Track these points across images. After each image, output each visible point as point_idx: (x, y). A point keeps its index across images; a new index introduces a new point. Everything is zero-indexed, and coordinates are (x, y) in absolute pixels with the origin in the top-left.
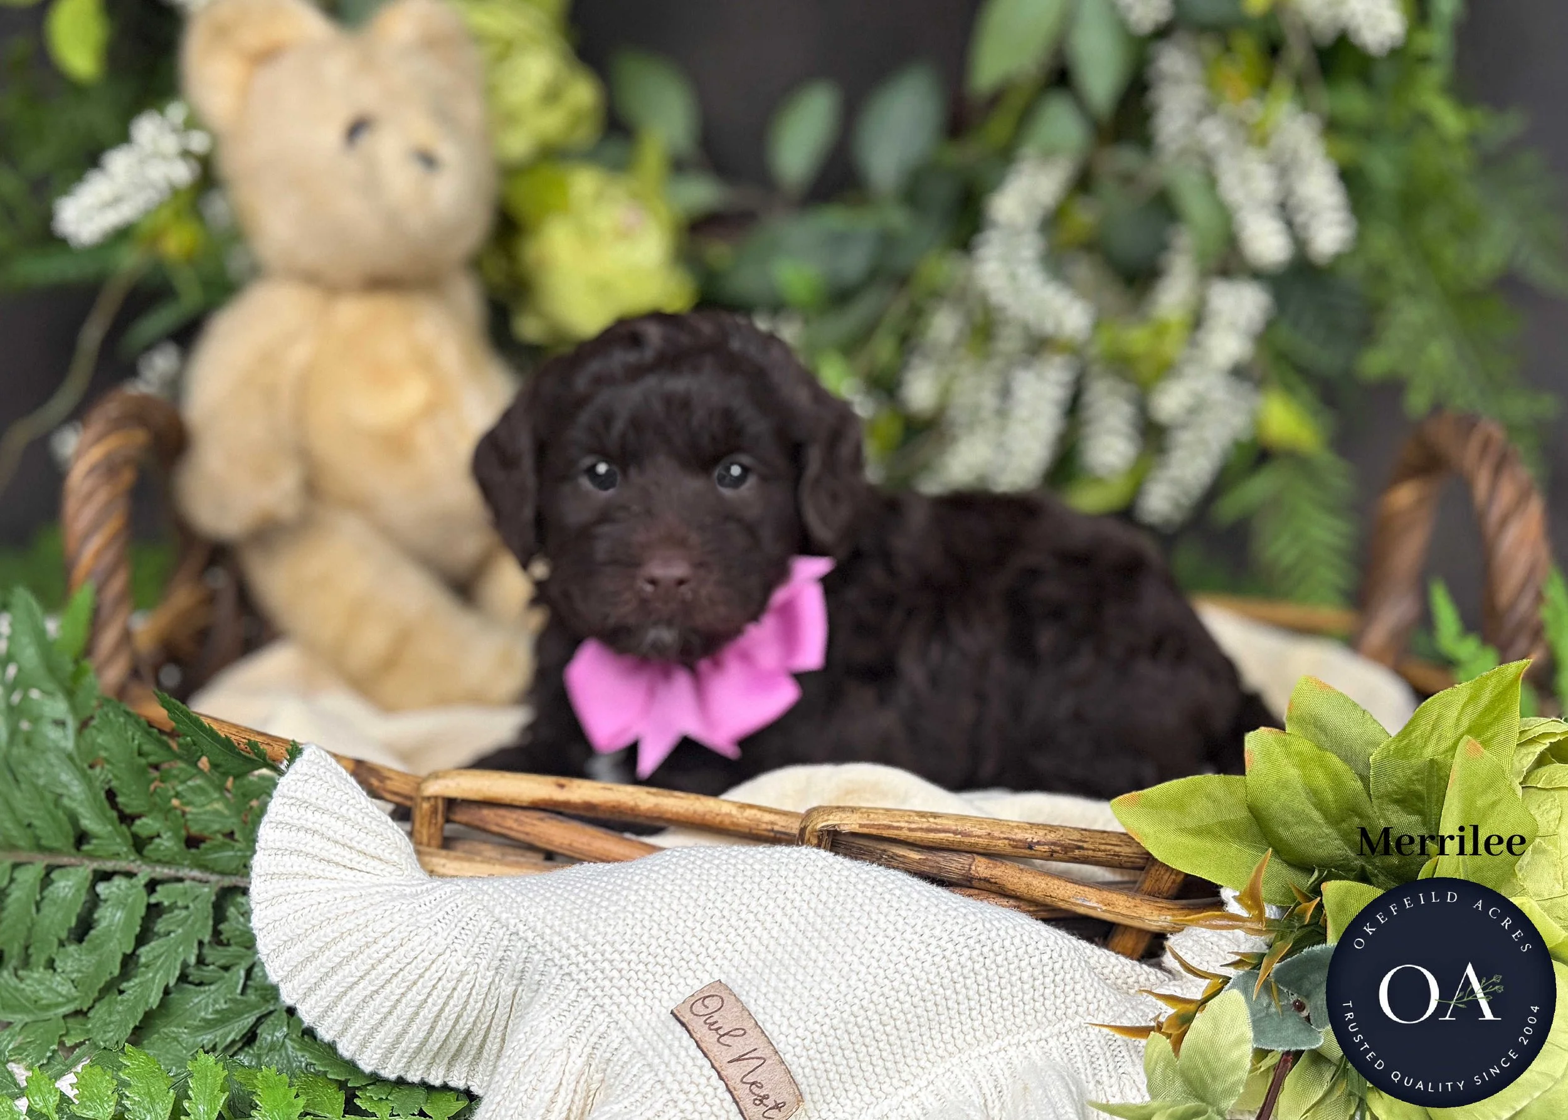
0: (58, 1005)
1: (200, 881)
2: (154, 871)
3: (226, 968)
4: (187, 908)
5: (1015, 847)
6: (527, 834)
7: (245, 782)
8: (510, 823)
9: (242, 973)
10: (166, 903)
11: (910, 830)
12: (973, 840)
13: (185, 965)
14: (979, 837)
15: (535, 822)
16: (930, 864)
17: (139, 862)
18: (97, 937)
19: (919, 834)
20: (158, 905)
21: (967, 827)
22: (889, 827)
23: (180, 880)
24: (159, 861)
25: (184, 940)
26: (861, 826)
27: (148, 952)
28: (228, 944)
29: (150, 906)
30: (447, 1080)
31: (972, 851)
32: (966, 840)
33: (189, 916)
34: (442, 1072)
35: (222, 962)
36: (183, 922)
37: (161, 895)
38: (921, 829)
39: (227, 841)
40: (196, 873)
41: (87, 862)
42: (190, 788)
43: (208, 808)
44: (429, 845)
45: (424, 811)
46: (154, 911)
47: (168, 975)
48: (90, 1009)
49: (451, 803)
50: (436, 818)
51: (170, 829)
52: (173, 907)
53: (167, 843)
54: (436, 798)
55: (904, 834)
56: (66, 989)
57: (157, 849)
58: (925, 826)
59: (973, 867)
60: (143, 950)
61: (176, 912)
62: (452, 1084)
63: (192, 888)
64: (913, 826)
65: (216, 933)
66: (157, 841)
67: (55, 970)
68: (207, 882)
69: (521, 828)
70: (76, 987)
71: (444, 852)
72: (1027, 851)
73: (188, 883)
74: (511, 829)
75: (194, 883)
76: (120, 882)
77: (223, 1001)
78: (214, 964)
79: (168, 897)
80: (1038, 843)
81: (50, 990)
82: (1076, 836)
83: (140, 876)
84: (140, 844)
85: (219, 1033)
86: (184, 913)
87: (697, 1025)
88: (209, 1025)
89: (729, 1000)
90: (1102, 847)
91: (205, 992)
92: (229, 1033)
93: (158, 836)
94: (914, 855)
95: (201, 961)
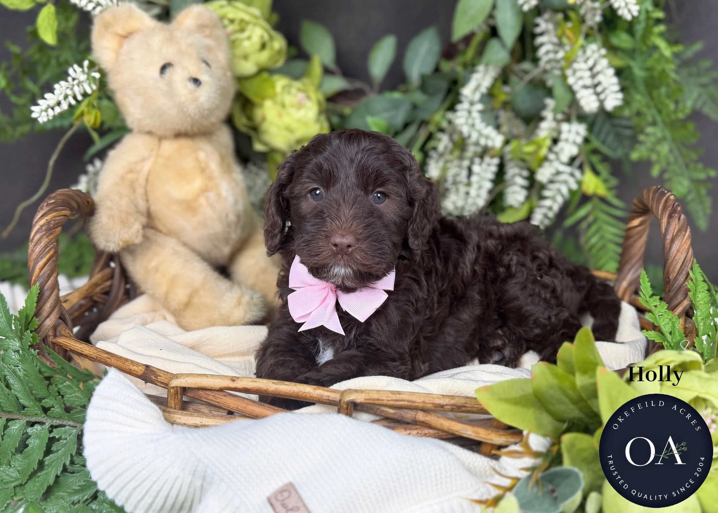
0: (12, 482)
1: (73, 426)
2: (52, 422)
4: (66, 439)
5: (435, 407)
6: (218, 402)
7: (88, 384)
8: (211, 397)
10: (57, 437)
11: (388, 401)
12: (417, 404)
13: (64, 465)
14: (419, 403)
15: (221, 397)
16: (399, 415)
17: (46, 418)
18: (27, 452)
19: (392, 402)
20: (54, 438)
21: (413, 398)
22: (378, 400)
23: (64, 426)
24: (54, 417)
25: (64, 454)
26: (365, 399)
27: (49, 459)
29: (50, 439)
31: (417, 409)
32: (414, 404)
33: (67, 443)
36: (64, 446)
37: (56, 434)
38: (393, 400)
39: (82, 409)
40: (71, 423)
41: (24, 418)
42: (65, 386)
43: (73, 395)
44: (175, 409)
45: (171, 393)
46: (52, 441)
47: (57, 470)
48: (25, 483)
49: (184, 390)
50: (177, 396)
51: (57, 404)
52: (60, 439)
53: (57, 410)
54: (177, 387)
55: (385, 402)
56: (15, 474)
57: (53, 412)
58: (394, 398)
59: (417, 416)
60: (47, 458)
61: (61, 441)
63: (69, 430)
64: (388, 399)
65: (79, 450)
66: (52, 409)
67: (10, 466)
68: (76, 427)
69: (215, 399)
70: (19, 474)
71: (181, 412)
72: (441, 409)
73: (67, 427)
74: (212, 400)
75: (70, 428)
76: (38, 427)
77: (82, 481)
78: (78, 464)
79: (58, 434)
80: (446, 405)
81: (8, 475)
82: (463, 401)
83: (47, 424)
84: (46, 410)
85: (81, 495)
86: (65, 441)
87: (277, 505)
88: (76, 492)
89: (293, 493)
90: (475, 406)
91: (75, 476)
92: (85, 495)
93: (53, 407)
94: (392, 411)
95: (72, 463)
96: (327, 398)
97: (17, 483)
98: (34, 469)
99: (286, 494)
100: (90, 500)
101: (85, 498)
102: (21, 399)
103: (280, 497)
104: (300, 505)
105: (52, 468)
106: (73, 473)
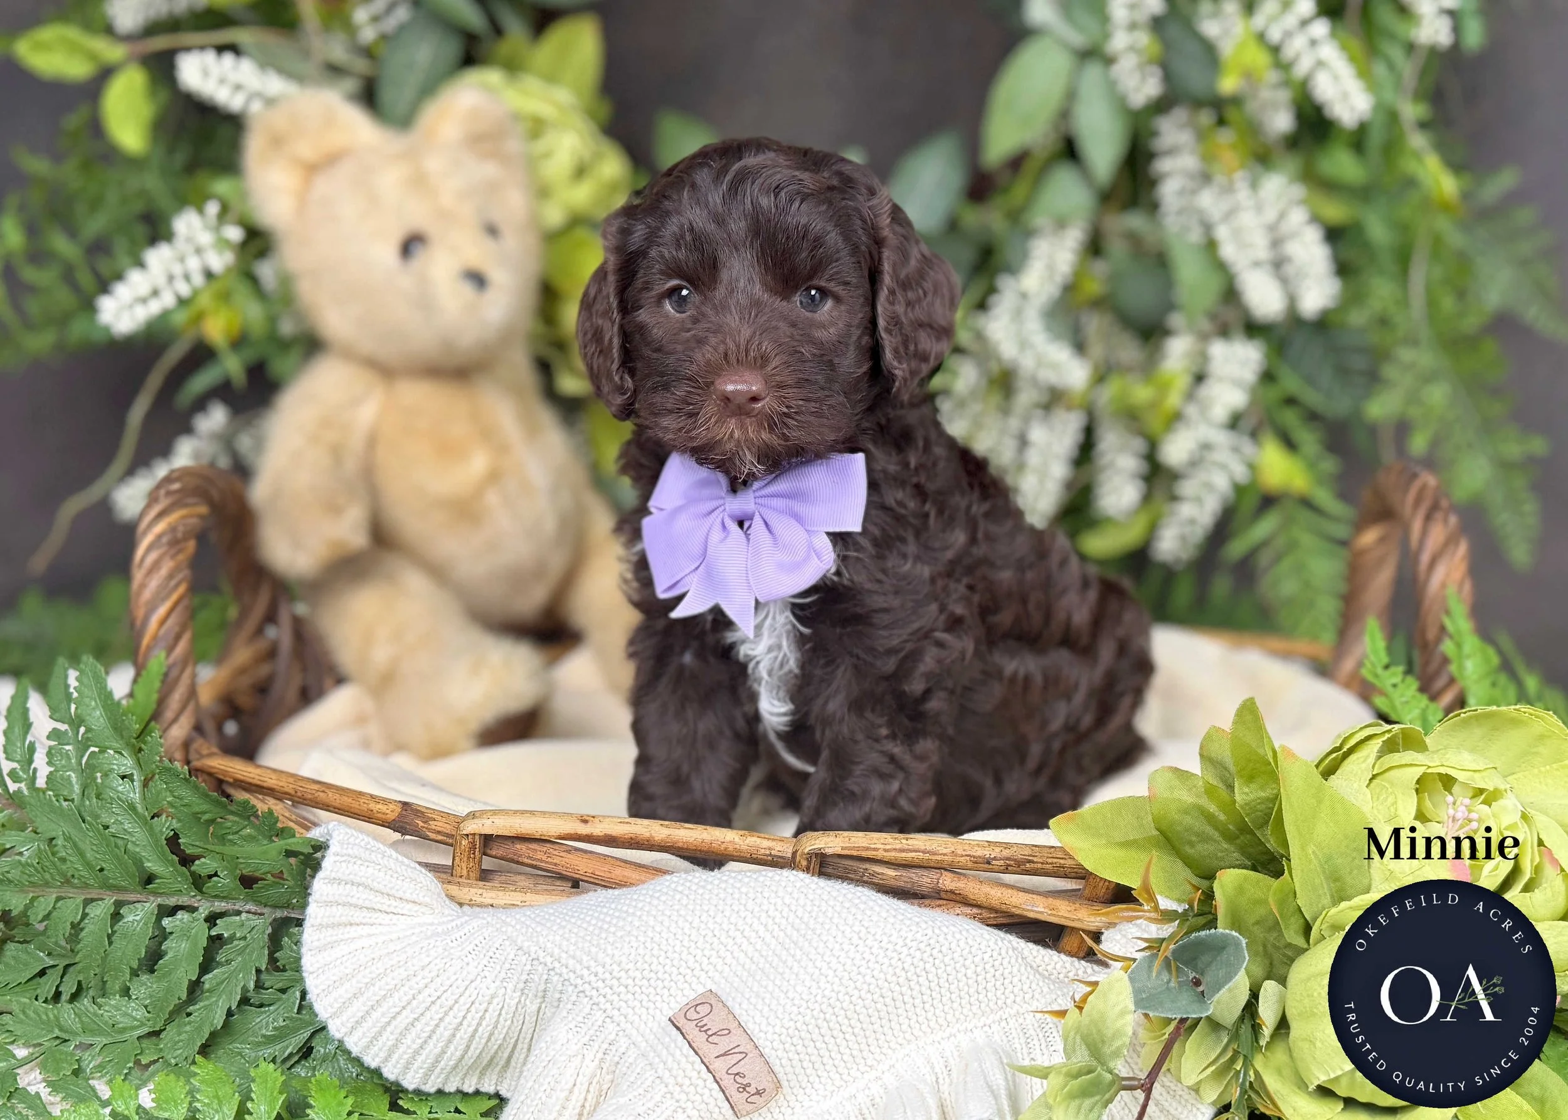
0: (133, 1028)
1: (256, 914)
2: (214, 906)
3: (283, 991)
4: (245, 938)
5: (976, 863)
6: (555, 864)
8: (540, 855)
9: (296, 998)
10: (227, 935)
11: (886, 850)
12: (939, 858)
13: (244, 992)
14: (945, 855)
15: (562, 854)
16: (905, 879)
17: (199, 898)
18: (166, 966)
19: (893, 854)
20: (219, 937)
21: (934, 847)
22: (867, 849)
23: (237, 913)
24: (217, 897)
25: (243, 968)
26: (843, 848)
27: (211, 979)
28: (284, 970)
29: (211, 939)
30: (478, 1087)
31: (940, 867)
32: (934, 858)
33: (247, 946)
34: (474, 1080)
35: (279, 985)
36: (241, 952)
37: (222, 928)
38: (895, 850)
40: (252, 907)
41: (153, 899)
44: (467, 879)
45: (463, 848)
46: (216, 942)
47: (230, 1000)
48: (162, 1030)
50: (474, 853)
51: (226, 869)
52: (232, 938)
53: (224, 880)
54: (474, 835)
55: (880, 855)
56: (140, 1014)
57: (214, 886)
58: (898, 846)
59: (941, 881)
60: (207, 977)
61: (236, 943)
62: (482, 1090)
63: (248, 920)
64: (888, 847)
65: (273, 960)
66: (215, 879)
67: (129, 997)
68: (262, 914)
69: (548, 860)
70: (148, 1012)
71: (478, 883)
72: (986, 866)
73: (244, 916)
74: (541, 861)
75: (251, 916)
76: (183, 916)
77: (281, 1019)
78: (272, 988)
79: (227, 929)
80: (995, 859)
81: (126, 1014)
82: (1027, 851)
83: (201, 910)
84: (199, 882)
85: (278, 1047)
86: (242, 943)
87: (690, 1028)
88: (269, 1040)
89: (717, 1006)
90: (1050, 860)
91: (265, 1012)
92: (288, 1047)
93: (216, 874)
94: (891, 872)
95: (259, 986)
96: (768, 852)
97: (146, 1030)
98: (179, 999)
99: (703, 1010)
100: (296, 1058)
101: (286, 1054)
102: (148, 860)
103: (692, 1015)
104: (733, 1026)
105: (220, 996)
106: (261, 1006)
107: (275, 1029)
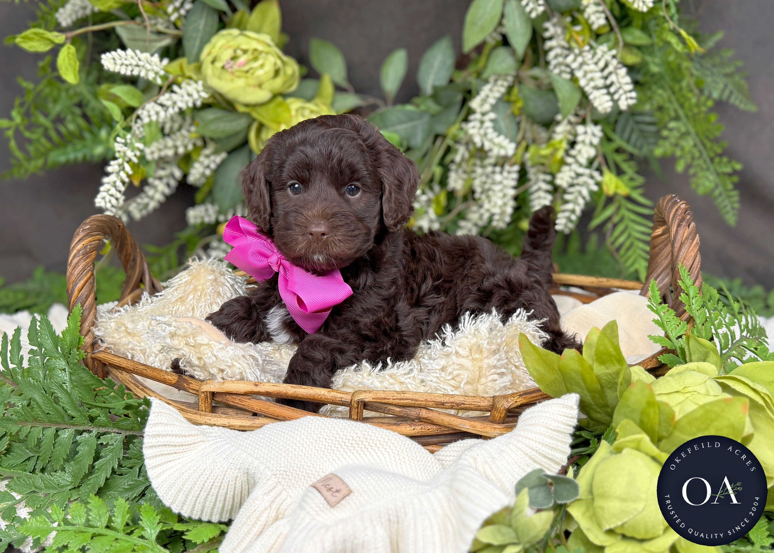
0: (67, 485)
1: (118, 433)
2: (99, 430)
3: (131, 468)
4: (113, 445)
5: (437, 404)
6: (244, 405)
8: (237, 401)
9: (138, 469)
10: (104, 444)
11: (393, 399)
12: (419, 402)
13: (113, 469)
14: (422, 401)
15: (247, 400)
16: (405, 413)
17: (92, 427)
18: (79, 457)
19: (397, 401)
20: (101, 445)
21: (417, 397)
22: (385, 398)
23: (110, 433)
24: (100, 426)
25: (112, 458)
26: (373, 399)
27: (99, 464)
28: (131, 458)
29: (97, 445)
31: (420, 407)
32: (417, 402)
33: (114, 448)
35: (129, 466)
36: (112, 451)
37: (103, 440)
38: (398, 399)
40: (116, 430)
41: (73, 427)
44: (205, 411)
45: (202, 398)
46: (100, 447)
47: (106, 473)
49: (213, 394)
50: (208, 400)
51: (103, 414)
52: (107, 444)
53: (103, 419)
54: (207, 392)
55: (391, 401)
56: (70, 479)
57: (99, 421)
58: (399, 397)
59: (421, 413)
60: (97, 463)
61: (109, 447)
63: (115, 436)
64: (394, 398)
65: (125, 454)
66: (98, 418)
67: (65, 472)
68: (120, 433)
69: (241, 403)
70: (73, 478)
71: (210, 414)
72: (442, 406)
73: (113, 434)
74: (238, 403)
75: (116, 434)
76: (85, 435)
77: (131, 480)
78: (125, 467)
79: (105, 441)
80: (446, 403)
81: (64, 479)
82: (462, 399)
83: (94, 432)
84: (92, 419)
85: (130, 493)
86: (112, 447)
88: (126, 490)
90: (473, 403)
91: (122, 479)
92: (134, 494)
93: (99, 416)
94: (398, 409)
95: (120, 466)
96: (340, 400)
97: (72, 486)
98: (85, 473)
100: (138, 499)
101: (134, 496)
102: (69, 410)
105: (102, 472)
106: (121, 475)
107: (129, 485)
